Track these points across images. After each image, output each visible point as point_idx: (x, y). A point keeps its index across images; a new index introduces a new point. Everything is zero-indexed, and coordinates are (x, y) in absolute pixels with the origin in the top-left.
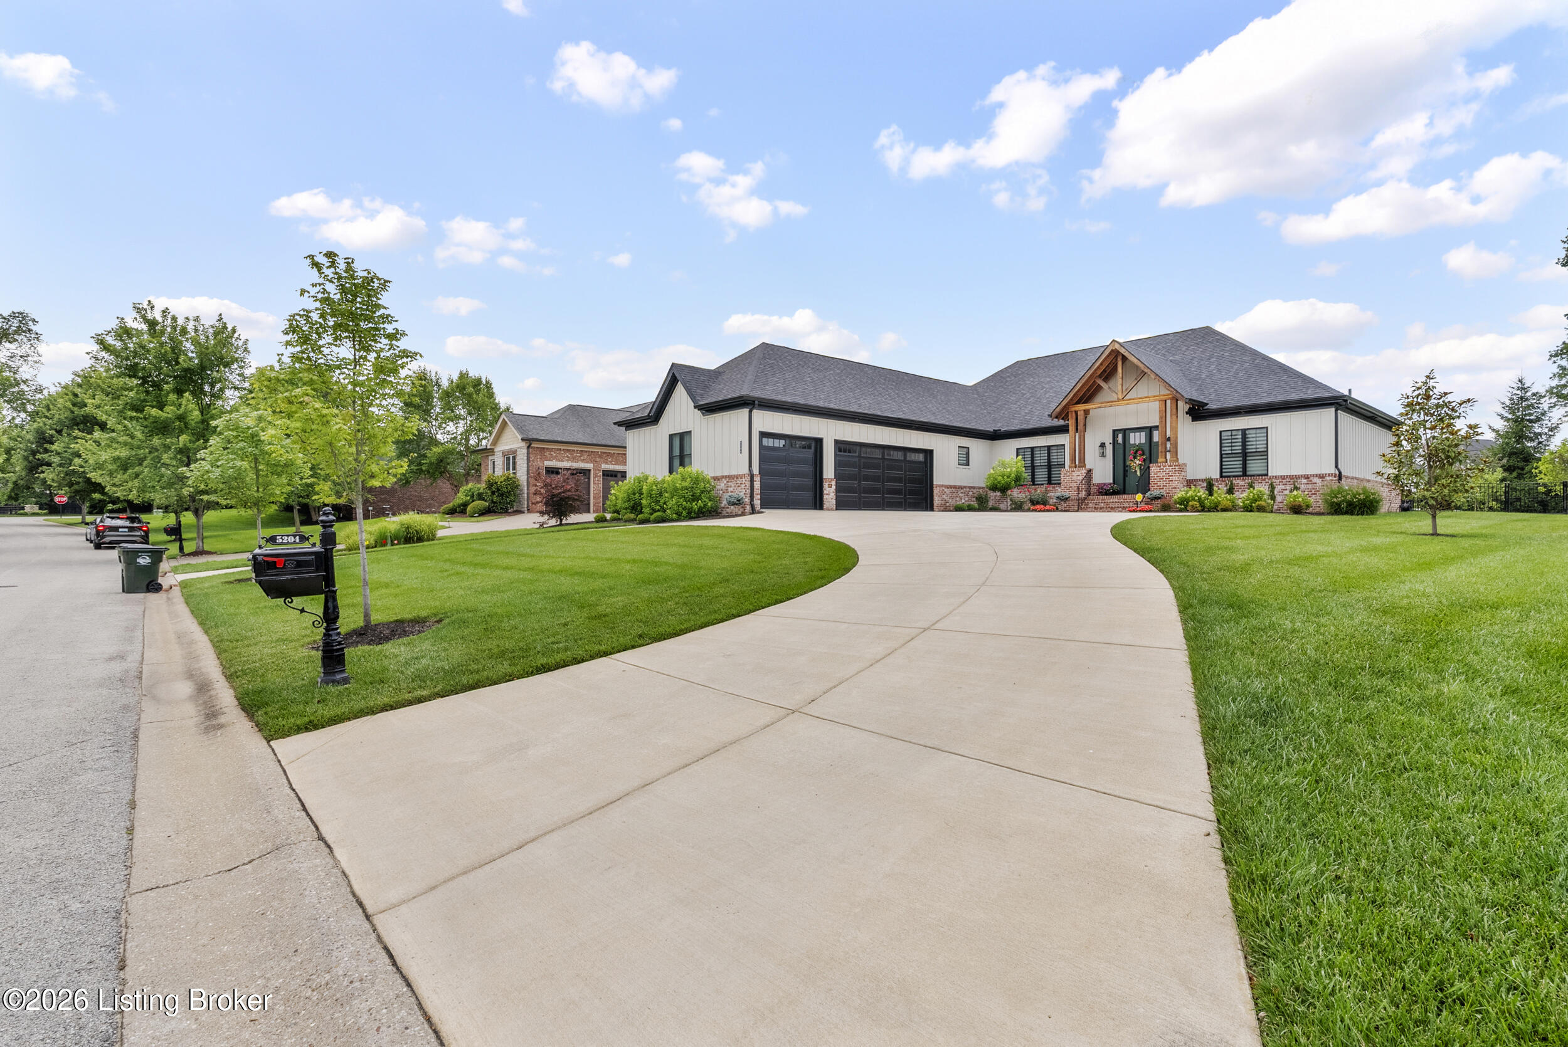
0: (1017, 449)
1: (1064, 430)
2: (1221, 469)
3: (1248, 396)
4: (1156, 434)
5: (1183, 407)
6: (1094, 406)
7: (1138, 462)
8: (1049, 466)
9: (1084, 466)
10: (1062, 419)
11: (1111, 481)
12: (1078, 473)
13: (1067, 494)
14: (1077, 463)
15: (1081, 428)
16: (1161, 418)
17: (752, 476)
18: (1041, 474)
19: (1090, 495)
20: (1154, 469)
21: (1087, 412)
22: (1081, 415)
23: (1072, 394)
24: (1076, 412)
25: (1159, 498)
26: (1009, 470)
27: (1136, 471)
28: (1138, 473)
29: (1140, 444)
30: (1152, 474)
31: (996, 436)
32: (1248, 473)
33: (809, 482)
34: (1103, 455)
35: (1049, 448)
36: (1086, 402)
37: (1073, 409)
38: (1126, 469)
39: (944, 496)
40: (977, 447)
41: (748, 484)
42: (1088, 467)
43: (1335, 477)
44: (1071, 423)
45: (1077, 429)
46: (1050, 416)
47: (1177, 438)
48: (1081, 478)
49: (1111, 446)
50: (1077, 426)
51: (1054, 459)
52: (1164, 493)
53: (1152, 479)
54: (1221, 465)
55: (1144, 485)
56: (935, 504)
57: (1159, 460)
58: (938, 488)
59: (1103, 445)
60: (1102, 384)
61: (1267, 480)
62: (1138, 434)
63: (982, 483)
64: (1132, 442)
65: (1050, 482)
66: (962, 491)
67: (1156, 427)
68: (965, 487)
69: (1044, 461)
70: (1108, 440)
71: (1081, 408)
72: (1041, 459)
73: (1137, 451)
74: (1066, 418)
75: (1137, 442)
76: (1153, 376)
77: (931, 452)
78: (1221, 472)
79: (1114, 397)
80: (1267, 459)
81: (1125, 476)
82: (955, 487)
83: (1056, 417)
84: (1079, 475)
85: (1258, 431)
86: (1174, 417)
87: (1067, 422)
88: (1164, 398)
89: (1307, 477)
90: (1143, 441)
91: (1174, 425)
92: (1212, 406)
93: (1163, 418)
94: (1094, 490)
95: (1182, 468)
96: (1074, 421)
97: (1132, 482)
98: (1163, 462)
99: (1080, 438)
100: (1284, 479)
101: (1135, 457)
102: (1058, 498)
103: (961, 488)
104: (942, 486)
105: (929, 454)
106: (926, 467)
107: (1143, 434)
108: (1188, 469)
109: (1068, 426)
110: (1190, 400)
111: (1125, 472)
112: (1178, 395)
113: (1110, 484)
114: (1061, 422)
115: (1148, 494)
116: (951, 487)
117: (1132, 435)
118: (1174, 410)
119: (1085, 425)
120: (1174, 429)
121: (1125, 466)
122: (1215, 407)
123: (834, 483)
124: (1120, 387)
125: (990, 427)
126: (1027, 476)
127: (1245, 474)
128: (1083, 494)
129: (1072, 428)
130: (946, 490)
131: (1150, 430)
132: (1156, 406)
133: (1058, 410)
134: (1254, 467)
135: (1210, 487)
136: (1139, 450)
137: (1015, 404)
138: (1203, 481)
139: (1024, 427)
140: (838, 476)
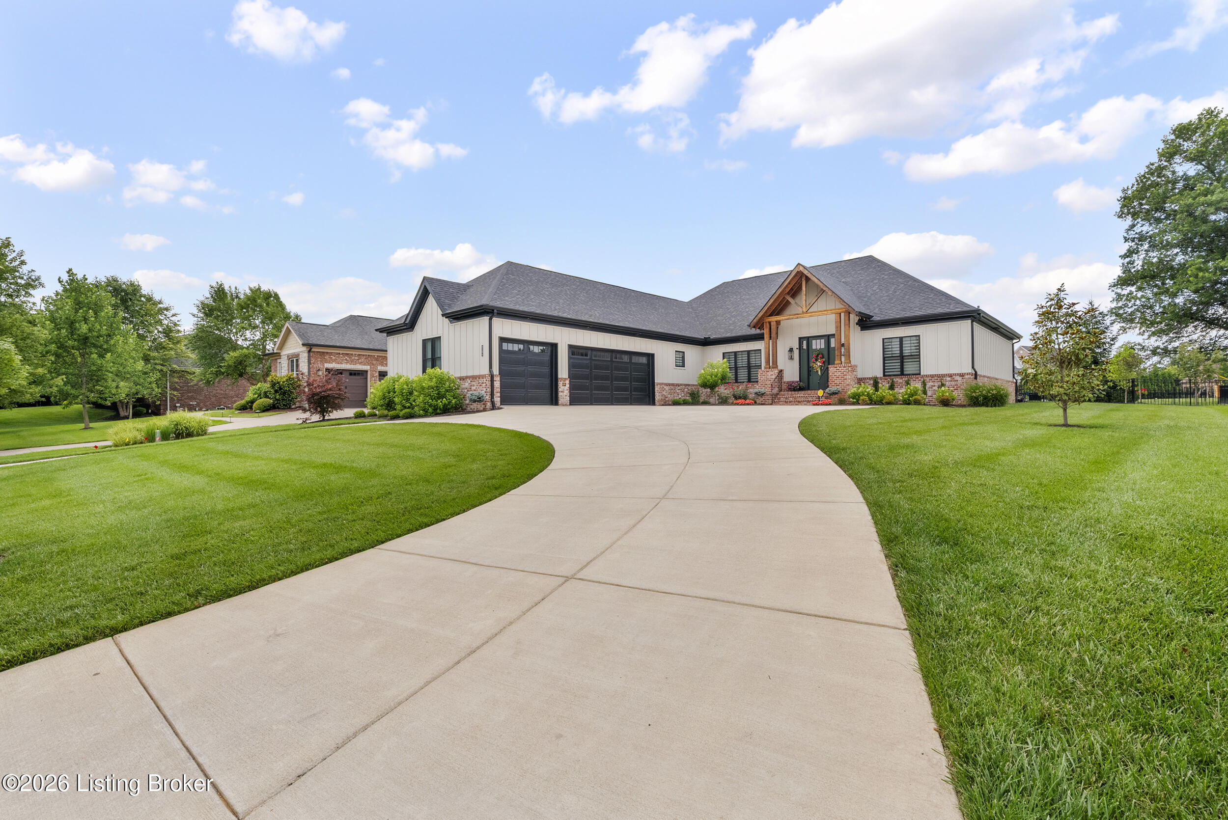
0: (723, 353)
1: (760, 337)
2: (884, 369)
3: (904, 310)
4: (833, 340)
5: (854, 319)
6: (784, 318)
7: (819, 364)
8: (749, 367)
9: (777, 367)
10: (759, 328)
11: (798, 380)
12: (772, 373)
13: (763, 391)
14: (771, 365)
15: (774, 336)
16: (837, 327)
17: (492, 376)
18: (743, 374)
19: (781, 391)
20: (832, 369)
21: (778, 323)
22: (773, 324)
23: (766, 308)
24: (770, 323)
25: (836, 393)
26: (716, 370)
27: (817, 371)
28: (819, 373)
29: (820, 349)
30: (830, 374)
31: (706, 342)
32: (905, 373)
33: (546, 381)
34: (791, 358)
35: (749, 352)
36: (778, 314)
37: (767, 320)
38: (809, 370)
39: (664, 393)
40: (691, 352)
41: (489, 383)
42: (780, 368)
43: (972, 375)
44: (766, 331)
45: (770, 337)
46: (749, 326)
47: (849, 344)
48: (774, 377)
49: (798, 350)
50: (770, 334)
51: (753, 361)
52: (840, 390)
53: (830, 378)
54: (884, 366)
55: (824, 383)
56: (656, 399)
57: (836, 362)
58: (659, 386)
59: (791, 350)
60: (790, 300)
61: (920, 379)
62: (818, 341)
63: (695, 381)
64: (814, 347)
65: (749, 381)
66: (679, 388)
67: (833, 335)
68: (681, 385)
69: (745, 363)
70: (796, 346)
71: (774, 319)
72: (742, 361)
73: (818, 355)
74: (761, 328)
75: (818, 347)
76: (830, 293)
77: (652, 355)
78: (884, 372)
79: (800, 310)
80: (920, 361)
81: (809, 375)
82: (673, 385)
83: (754, 327)
84: (772, 374)
85: (912, 338)
86: (847, 327)
87: (762, 331)
88: (839, 311)
89: (951, 376)
90: (823, 346)
91: (847, 333)
92: (876, 318)
93: (839, 328)
94: (784, 386)
95: (854, 368)
96: (768, 330)
97: (814, 380)
98: (839, 364)
99: (773, 344)
100: (933, 377)
101: (816, 360)
102: (756, 393)
103: (678, 385)
104: (662, 384)
105: (651, 357)
106: (649, 368)
107: (823, 341)
108: (859, 369)
109: (763, 334)
110: (860, 313)
111: (809, 372)
112: (850, 309)
113: (797, 382)
114: (758, 331)
115: (827, 390)
116: (669, 385)
117: (814, 342)
118: (847, 321)
119: (777, 333)
120: (847, 337)
121: (809, 367)
122: (879, 319)
123: (567, 382)
124: (804, 302)
125: (701, 335)
126: (731, 375)
127: (902, 373)
128: (776, 390)
129: (766, 336)
130: (665, 387)
131: (828, 338)
132: (832, 318)
133: (755, 321)
134: (909, 368)
135: (876, 385)
136: (819, 354)
137: (722, 316)
138: (870, 379)
139: (729, 335)
140: (571, 376)
